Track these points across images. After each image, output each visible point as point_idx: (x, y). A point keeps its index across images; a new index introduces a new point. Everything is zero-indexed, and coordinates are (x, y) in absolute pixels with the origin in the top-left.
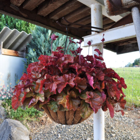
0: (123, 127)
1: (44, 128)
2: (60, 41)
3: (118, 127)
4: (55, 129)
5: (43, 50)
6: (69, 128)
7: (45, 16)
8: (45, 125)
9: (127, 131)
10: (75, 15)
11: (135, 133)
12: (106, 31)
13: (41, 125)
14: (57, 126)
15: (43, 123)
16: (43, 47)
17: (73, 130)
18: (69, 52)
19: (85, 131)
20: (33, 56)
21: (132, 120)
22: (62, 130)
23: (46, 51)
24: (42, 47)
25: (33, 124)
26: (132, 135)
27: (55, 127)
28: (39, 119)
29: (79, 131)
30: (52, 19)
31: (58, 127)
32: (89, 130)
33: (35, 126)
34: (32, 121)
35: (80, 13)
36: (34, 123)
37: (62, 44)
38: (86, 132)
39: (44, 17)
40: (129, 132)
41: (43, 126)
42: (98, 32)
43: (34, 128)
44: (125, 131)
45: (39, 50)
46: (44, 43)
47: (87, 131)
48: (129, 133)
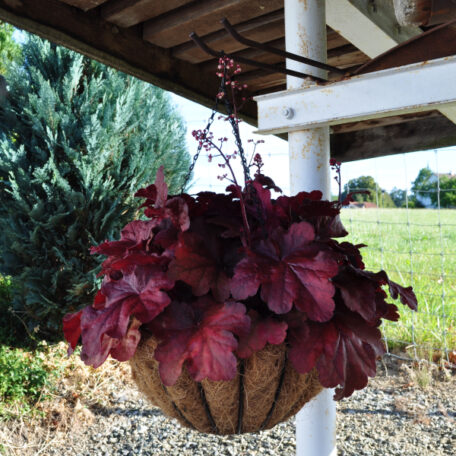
0: (358, 424)
1: (63, 441)
2: (118, 106)
3: (343, 425)
4: (108, 443)
5: (52, 138)
6: (164, 438)
7: (87, 9)
8: (69, 430)
9: (376, 436)
10: (206, 13)
11: (402, 441)
12: (353, 78)
13: (52, 430)
14: (114, 432)
15: (59, 424)
16: (51, 129)
17: (180, 444)
18: (152, 150)
19: (226, 444)
20: (12, 163)
21: (385, 396)
22: (138, 447)
23: (65, 144)
24: (48, 128)
25: (18, 429)
26: (394, 449)
27: (109, 437)
28: (39, 408)
29: (204, 445)
30: (113, 24)
31: (119, 436)
32: (240, 442)
33: (26, 434)
34: (14, 417)
35: (229, 5)
36: (22, 423)
37: (127, 120)
38: (229, 448)
39: (82, 11)
40: (383, 439)
41: (60, 434)
42: (321, 82)
43: (26, 446)
44: (367, 435)
45: (34, 141)
46: (57, 115)
47: (232, 445)
48: (384, 443)
